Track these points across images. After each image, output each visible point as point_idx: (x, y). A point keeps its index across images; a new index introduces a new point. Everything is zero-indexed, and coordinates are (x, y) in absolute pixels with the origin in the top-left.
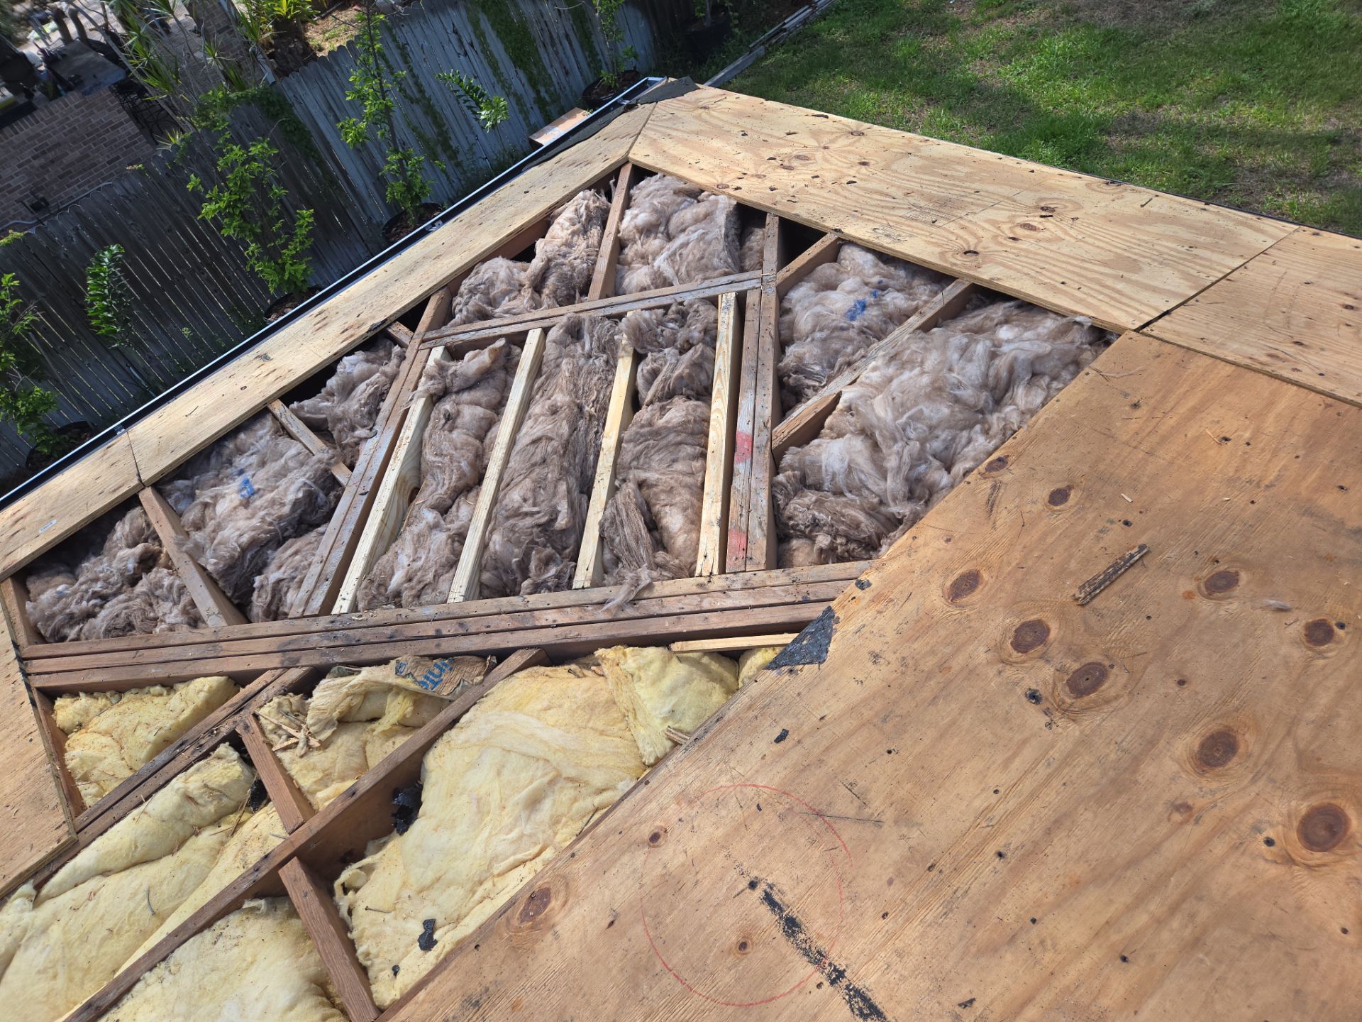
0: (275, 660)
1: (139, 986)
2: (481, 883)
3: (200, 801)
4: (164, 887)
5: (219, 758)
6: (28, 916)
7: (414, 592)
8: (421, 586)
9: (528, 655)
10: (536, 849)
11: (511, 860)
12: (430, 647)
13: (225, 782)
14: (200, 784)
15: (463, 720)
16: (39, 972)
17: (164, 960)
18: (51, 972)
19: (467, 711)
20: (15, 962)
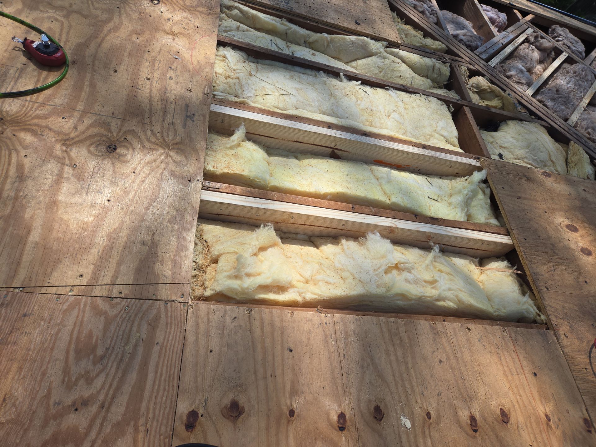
0: (468, 59)
1: (418, 94)
2: (518, 159)
3: (435, 71)
4: (417, 81)
5: (446, 66)
6: (382, 50)
7: (517, 80)
8: (520, 81)
9: (547, 125)
10: (537, 166)
11: (531, 162)
12: (519, 98)
13: (444, 73)
14: (438, 67)
15: (524, 122)
16: (378, 66)
17: (427, 95)
18: (381, 70)
19: (526, 121)
20: (373, 57)
